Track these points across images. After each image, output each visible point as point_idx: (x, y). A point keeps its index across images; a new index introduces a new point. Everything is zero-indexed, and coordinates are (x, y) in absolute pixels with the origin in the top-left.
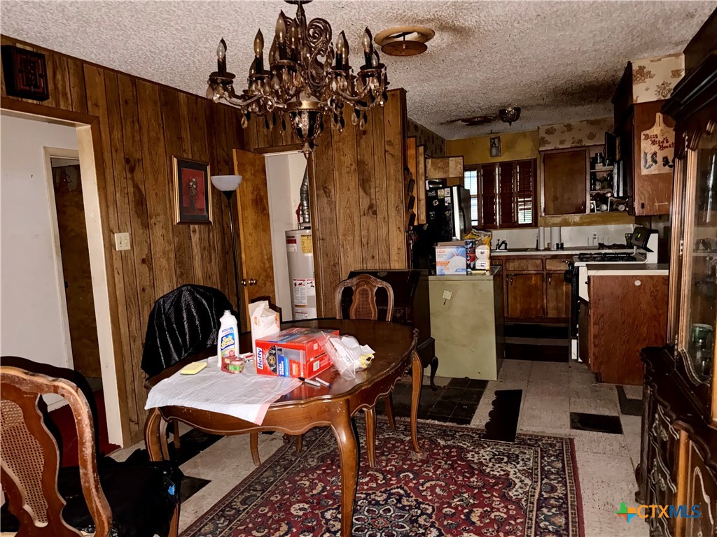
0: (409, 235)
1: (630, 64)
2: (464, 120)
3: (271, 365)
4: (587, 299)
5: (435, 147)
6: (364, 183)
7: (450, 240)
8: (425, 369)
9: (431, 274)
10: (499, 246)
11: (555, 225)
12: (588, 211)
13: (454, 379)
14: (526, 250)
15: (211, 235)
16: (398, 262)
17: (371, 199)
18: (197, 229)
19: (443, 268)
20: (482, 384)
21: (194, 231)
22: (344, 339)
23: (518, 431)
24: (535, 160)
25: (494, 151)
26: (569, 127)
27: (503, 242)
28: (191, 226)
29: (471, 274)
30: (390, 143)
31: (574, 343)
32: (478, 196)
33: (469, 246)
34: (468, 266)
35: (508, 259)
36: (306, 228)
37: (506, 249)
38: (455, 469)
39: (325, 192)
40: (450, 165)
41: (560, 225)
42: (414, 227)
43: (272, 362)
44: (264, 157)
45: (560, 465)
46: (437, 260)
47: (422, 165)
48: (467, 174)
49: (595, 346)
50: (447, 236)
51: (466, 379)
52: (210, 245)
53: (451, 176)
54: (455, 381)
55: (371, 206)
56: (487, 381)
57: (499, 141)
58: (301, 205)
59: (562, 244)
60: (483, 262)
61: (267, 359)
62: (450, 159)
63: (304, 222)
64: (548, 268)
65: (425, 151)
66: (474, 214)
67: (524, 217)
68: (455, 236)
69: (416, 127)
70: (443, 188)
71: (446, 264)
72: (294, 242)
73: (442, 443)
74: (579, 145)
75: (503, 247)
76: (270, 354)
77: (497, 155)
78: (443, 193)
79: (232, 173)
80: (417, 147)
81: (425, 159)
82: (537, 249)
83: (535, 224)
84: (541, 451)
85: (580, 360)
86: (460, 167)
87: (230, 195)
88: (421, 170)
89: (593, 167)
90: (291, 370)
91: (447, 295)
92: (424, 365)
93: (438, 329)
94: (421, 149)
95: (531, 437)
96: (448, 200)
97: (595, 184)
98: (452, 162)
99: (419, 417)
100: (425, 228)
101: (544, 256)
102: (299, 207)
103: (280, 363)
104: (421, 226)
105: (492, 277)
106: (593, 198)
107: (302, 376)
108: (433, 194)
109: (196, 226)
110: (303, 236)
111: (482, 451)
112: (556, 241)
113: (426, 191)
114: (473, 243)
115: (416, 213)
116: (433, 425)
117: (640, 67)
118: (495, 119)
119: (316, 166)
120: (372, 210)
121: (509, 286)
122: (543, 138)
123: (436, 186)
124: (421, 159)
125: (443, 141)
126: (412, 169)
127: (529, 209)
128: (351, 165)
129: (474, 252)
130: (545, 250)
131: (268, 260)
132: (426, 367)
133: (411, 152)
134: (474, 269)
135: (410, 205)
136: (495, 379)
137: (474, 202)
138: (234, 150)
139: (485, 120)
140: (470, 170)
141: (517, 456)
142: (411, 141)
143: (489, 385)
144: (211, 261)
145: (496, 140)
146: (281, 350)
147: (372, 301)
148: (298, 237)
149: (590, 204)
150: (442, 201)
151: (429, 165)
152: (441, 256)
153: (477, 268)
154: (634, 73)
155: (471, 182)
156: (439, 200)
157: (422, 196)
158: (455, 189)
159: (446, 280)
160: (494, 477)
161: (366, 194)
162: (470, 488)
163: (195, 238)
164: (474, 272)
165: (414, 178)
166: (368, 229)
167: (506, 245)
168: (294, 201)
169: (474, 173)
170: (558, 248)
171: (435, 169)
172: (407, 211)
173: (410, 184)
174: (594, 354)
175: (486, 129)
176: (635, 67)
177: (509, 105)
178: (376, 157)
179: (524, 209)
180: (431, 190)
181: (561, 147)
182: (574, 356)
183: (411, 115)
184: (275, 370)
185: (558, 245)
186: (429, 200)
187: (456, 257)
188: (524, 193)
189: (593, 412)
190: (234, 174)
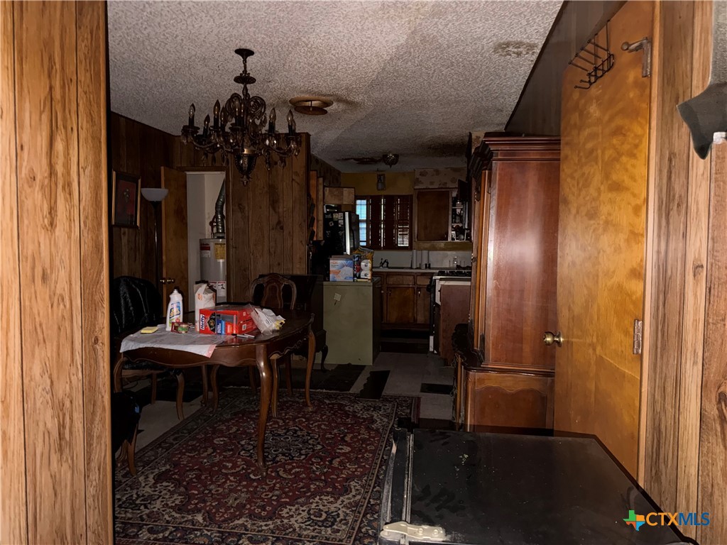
0: (310, 248)
1: (470, 134)
2: (355, 159)
3: (210, 327)
4: (439, 303)
5: (332, 178)
6: (274, 203)
7: (343, 254)
8: (317, 353)
9: (326, 281)
10: (382, 264)
11: (425, 249)
12: (449, 240)
13: (339, 365)
14: (403, 268)
15: (137, 238)
16: (300, 269)
17: (279, 217)
18: (127, 232)
19: (335, 276)
20: (361, 368)
21: (124, 233)
22: (264, 310)
23: (383, 394)
24: (412, 196)
25: (380, 184)
26: (437, 172)
27: (385, 261)
28: (122, 229)
29: (357, 281)
30: (297, 174)
31: (432, 338)
32: (367, 221)
33: (356, 260)
34: (355, 276)
35: (389, 274)
36: (219, 238)
37: (387, 267)
38: (336, 415)
39: (240, 208)
40: (344, 194)
41: (429, 249)
42: (314, 242)
43: (212, 324)
44: (186, 174)
45: (408, 411)
46: (331, 269)
47: (321, 193)
48: (358, 202)
49: (443, 338)
50: (340, 251)
51: (349, 365)
52: (135, 246)
53: (344, 203)
54: (340, 367)
55: (279, 222)
56: (365, 366)
57: (384, 177)
58: (216, 217)
59: (429, 265)
60: (366, 272)
61: (208, 322)
62: (345, 189)
63: (218, 232)
64: (418, 283)
65: (324, 181)
66: (363, 235)
67: (403, 241)
68: (345, 251)
69: (317, 160)
70: (338, 212)
71: (337, 273)
72: (209, 249)
73: (327, 402)
74: (443, 186)
75: (385, 265)
76: (211, 319)
77: (382, 189)
78: (337, 216)
79: (159, 186)
80: (318, 178)
81: (324, 187)
82: (411, 268)
83: (410, 248)
84: (398, 404)
85: (435, 352)
86: (352, 196)
87: (157, 205)
88: (321, 197)
89: (454, 205)
90: (226, 330)
91: (338, 297)
92: (317, 351)
93: (329, 324)
94: (321, 180)
95: (392, 397)
96: (341, 222)
97: (455, 219)
98: (346, 191)
99: (311, 388)
100: (322, 244)
101: (416, 273)
102: (213, 219)
103: (218, 324)
104: (318, 242)
105: (371, 284)
106: (454, 229)
107: (234, 332)
108: (329, 216)
109: (126, 230)
110: (216, 244)
111: (356, 406)
112: (425, 262)
113: (324, 214)
114: (359, 257)
115: (315, 230)
116: (321, 393)
117: (477, 137)
118: (380, 161)
119: (233, 185)
120: (280, 226)
121: (389, 297)
122: (418, 179)
123: (331, 210)
124: (321, 187)
125: (339, 173)
126: (313, 196)
127: (406, 235)
128: (264, 188)
129: (360, 265)
130: (417, 268)
131: (184, 263)
132: (318, 352)
133: (313, 182)
134: (359, 277)
135: (311, 224)
136: (371, 364)
137: (363, 226)
138: (162, 168)
139: (372, 161)
140: (361, 198)
141: (380, 407)
142: (313, 174)
143: (366, 369)
144: (135, 260)
145: (382, 177)
146: (219, 315)
147: (279, 295)
148: (212, 245)
149: (452, 233)
150: (336, 223)
151: (327, 192)
152: (334, 266)
153: (362, 277)
154: (473, 141)
155: (362, 210)
156: (334, 222)
157: (321, 217)
158: (347, 214)
159: (336, 284)
160: (363, 418)
161: (275, 212)
162: (345, 424)
163: (124, 240)
164: (359, 280)
165: (315, 202)
166: (276, 241)
167: (388, 263)
168: (209, 213)
169: (364, 202)
170: (426, 267)
171: (332, 196)
172: (308, 228)
173: (311, 207)
174: (443, 344)
175: (374, 167)
176: (474, 137)
177: (390, 152)
178: (284, 183)
179: (403, 235)
180: (328, 213)
181: (431, 187)
182: (431, 349)
183: (314, 152)
184: (214, 330)
185: (426, 265)
186: (326, 221)
187: (345, 268)
188: (403, 221)
189: (438, 383)
190: (160, 188)
